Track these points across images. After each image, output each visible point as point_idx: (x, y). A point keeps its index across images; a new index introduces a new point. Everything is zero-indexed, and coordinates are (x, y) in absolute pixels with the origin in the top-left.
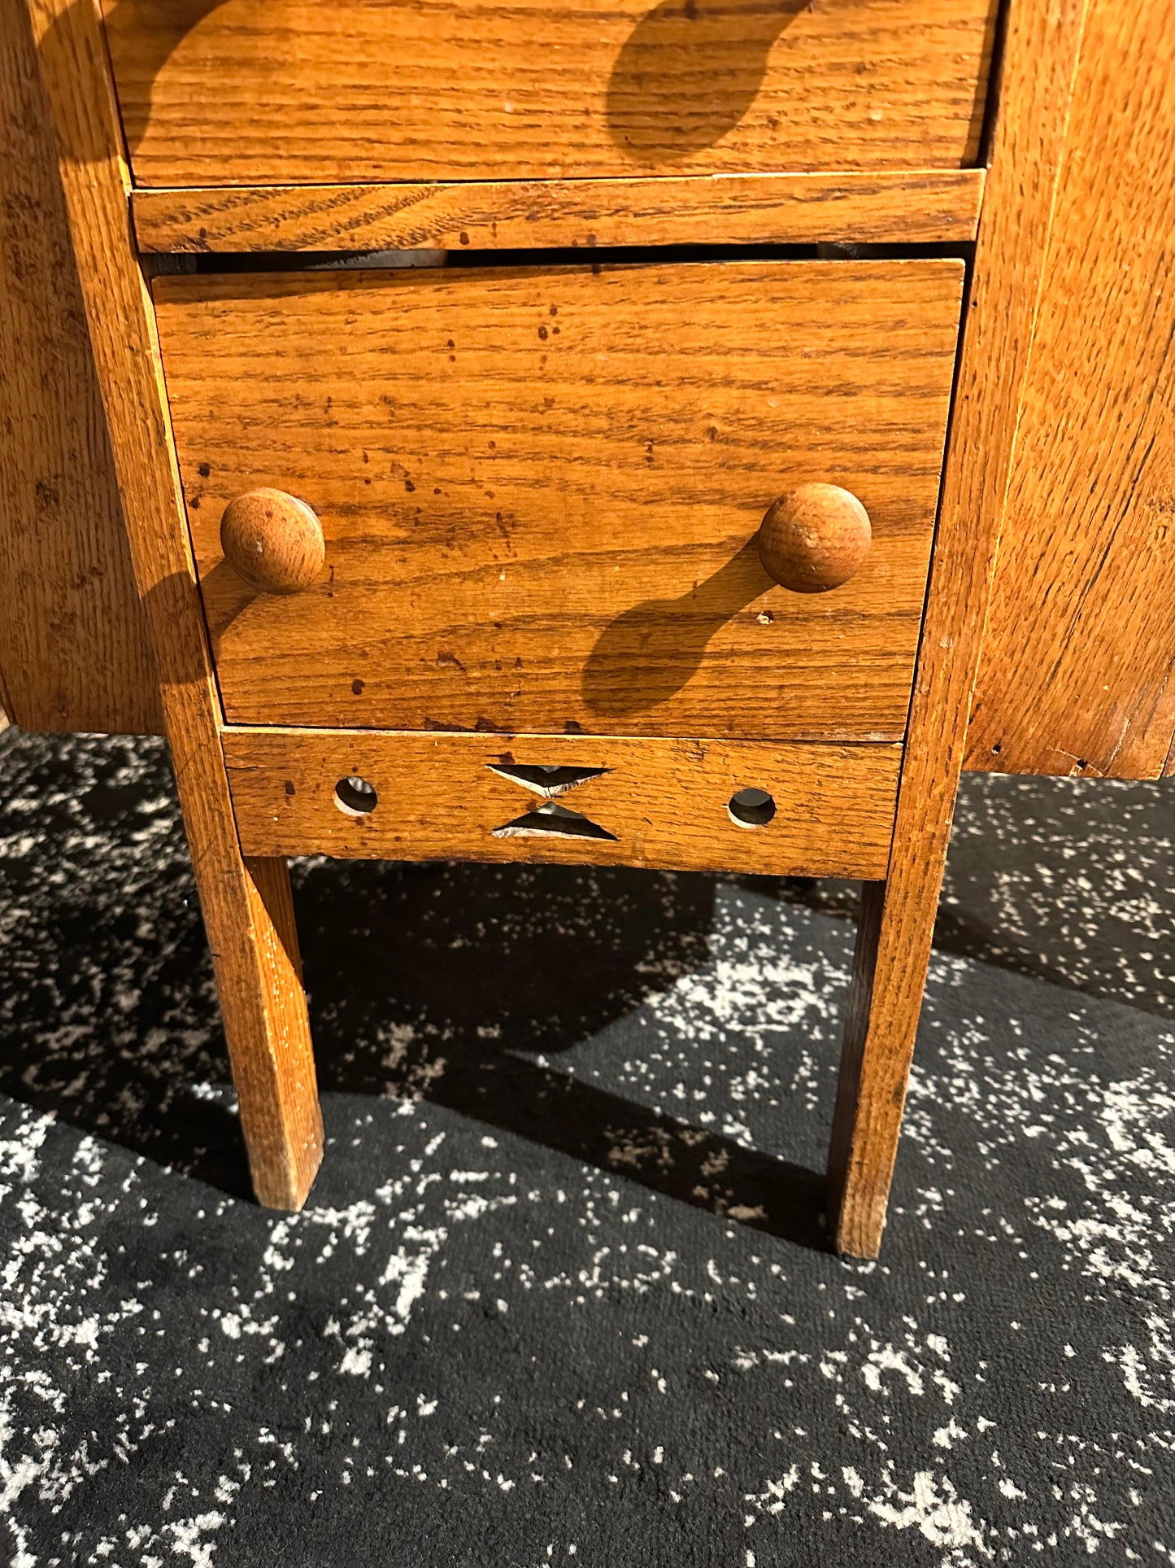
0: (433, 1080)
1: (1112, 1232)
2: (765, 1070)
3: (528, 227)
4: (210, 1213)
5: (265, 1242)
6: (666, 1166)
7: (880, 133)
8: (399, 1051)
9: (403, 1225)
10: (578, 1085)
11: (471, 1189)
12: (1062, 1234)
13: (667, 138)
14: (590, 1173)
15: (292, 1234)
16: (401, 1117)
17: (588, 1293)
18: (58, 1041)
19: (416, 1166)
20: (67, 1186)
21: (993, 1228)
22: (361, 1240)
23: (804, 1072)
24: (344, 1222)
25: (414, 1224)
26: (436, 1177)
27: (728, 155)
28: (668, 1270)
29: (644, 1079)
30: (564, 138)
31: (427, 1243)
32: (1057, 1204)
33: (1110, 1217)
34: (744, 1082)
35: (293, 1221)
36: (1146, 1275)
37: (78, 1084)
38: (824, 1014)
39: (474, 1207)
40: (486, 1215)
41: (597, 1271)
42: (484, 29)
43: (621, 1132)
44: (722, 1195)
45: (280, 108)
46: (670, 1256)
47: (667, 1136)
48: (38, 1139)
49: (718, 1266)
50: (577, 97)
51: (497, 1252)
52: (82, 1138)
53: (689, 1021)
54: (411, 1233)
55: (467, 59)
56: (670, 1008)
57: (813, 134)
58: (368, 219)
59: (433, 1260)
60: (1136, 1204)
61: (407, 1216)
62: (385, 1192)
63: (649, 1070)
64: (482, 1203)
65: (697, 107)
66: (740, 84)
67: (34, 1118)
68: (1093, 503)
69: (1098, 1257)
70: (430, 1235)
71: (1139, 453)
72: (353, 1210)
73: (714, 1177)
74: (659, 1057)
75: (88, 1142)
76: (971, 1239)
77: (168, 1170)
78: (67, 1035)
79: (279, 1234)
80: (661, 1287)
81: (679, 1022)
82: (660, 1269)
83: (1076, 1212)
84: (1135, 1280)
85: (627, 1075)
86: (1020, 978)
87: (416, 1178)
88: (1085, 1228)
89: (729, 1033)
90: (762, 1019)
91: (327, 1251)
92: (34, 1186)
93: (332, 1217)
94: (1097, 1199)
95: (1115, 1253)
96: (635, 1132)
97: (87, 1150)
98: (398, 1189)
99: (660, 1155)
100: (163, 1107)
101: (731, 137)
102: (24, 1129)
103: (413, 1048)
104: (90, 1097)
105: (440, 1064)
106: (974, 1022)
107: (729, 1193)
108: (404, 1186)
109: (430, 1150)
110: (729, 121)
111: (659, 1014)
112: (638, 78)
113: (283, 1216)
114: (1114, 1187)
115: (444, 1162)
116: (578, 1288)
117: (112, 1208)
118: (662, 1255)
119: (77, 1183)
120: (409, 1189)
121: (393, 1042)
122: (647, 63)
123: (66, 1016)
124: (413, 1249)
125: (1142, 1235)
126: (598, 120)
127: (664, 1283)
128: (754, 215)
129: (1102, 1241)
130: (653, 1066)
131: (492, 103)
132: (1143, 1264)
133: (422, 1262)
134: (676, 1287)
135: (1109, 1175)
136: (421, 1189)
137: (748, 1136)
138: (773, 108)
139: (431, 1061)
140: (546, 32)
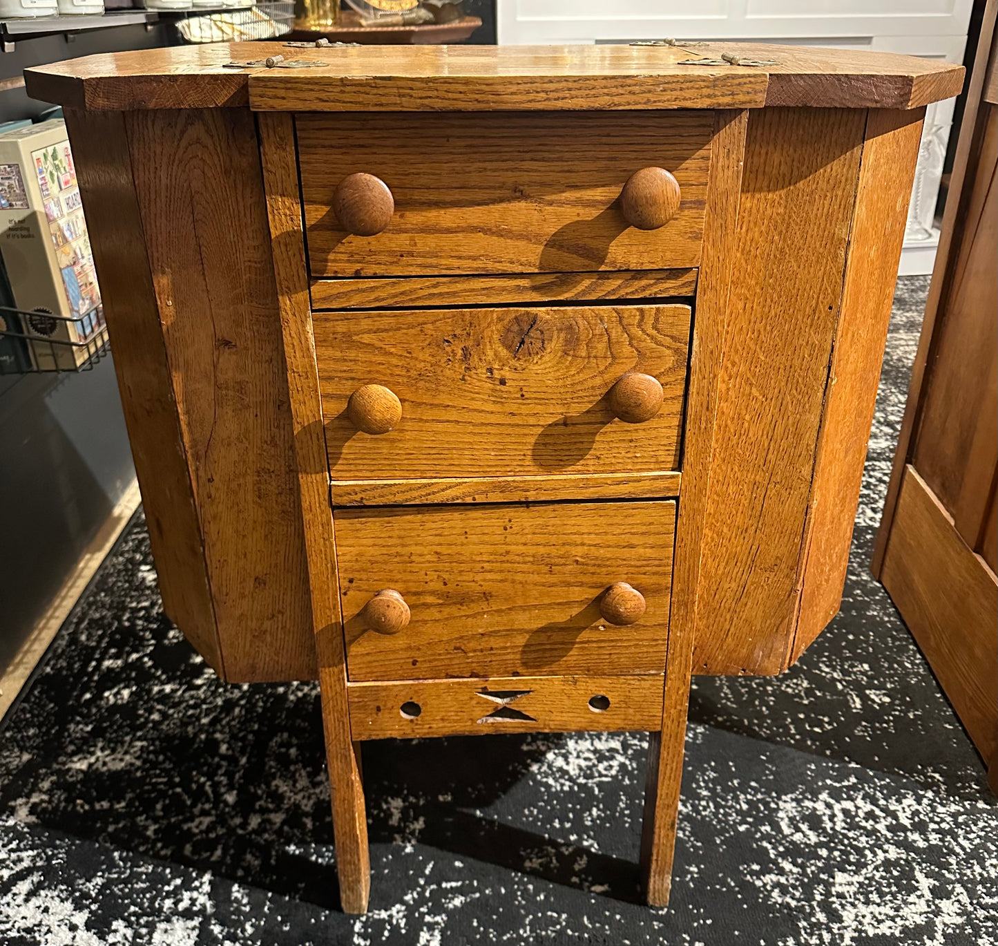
0: (420, 831)
1: (783, 880)
2: (601, 806)
3: (501, 495)
4: (318, 919)
5: (352, 933)
6: (555, 867)
7: (640, 460)
8: (397, 816)
9: (422, 915)
10: (500, 825)
11: (454, 891)
12: (759, 883)
13: (557, 463)
14: (516, 876)
15: (365, 925)
16: (408, 855)
17: (526, 940)
18: (197, 827)
19: (422, 882)
20: (233, 913)
21: (724, 884)
22: (402, 925)
23: (622, 805)
24: (391, 916)
25: (428, 913)
26: (433, 887)
27: (580, 468)
28: (564, 924)
29: (536, 819)
30: (515, 463)
31: (437, 923)
32: (756, 867)
33: (781, 872)
34: (590, 815)
35: (364, 919)
36: (799, 900)
37: (219, 852)
38: (630, 768)
39: (458, 901)
40: (464, 905)
41: (528, 928)
42: (484, 429)
43: (529, 851)
44: (586, 880)
45: (398, 454)
46: (564, 916)
47: (553, 851)
48: (206, 888)
49: (588, 919)
50: (521, 450)
51: (475, 924)
52: (233, 885)
53: (556, 780)
54: (428, 919)
55: (477, 439)
56: (545, 772)
57: (613, 461)
58: (434, 493)
59: (443, 932)
60: (795, 864)
61: (424, 910)
62: (408, 898)
63: (538, 813)
64: (462, 898)
65: (567, 453)
66: (585, 446)
67: (200, 876)
68: (736, 570)
69: (776, 893)
70: (438, 919)
71: (754, 551)
72: (394, 910)
73: (581, 871)
74: (542, 804)
75: (236, 887)
76: (713, 890)
77: (287, 898)
78: (201, 823)
79: (358, 927)
80: (561, 933)
81: (551, 781)
82: (560, 923)
83: (765, 871)
84: (793, 903)
85: (527, 817)
86: (733, 735)
87: (424, 890)
88: (770, 878)
89: (579, 785)
90: (596, 774)
91: (386, 933)
92: (214, 915)
93: (384, 915)
94: (775, 863)
95: (784, 890)
96: (536, 850)
97: (236, 891)
98: (415, 895)
99: (551, 862)
100: (273, 862)
101: (582, 462)
102: (197, 883)
103: (404, 811)
104: (228, 860)
105: (422, 820)
106: (710, 766)
107: (590, 879)
108: (418, 893)
109: (427, 872)
110: (582, 457)
111: (539, 777)
112: (545, 444)
113: (358, 917)
114: (783, 855)
115: (437, 878)
116: (521, 938)
117: (262, 923)
118: (560, 916)
119: (238, 912)
120: (421, 894)
121: (393, 810)
122: (547, 440)
123: (196, 811)
124: (431, 927)
125: (797, 879)
126: (529, 457)
127: (563, 931)
128: (592, 490)
129: (777, 885)
130: (540, 810)
131: (486, 452)
132: (797, 894)
133: (437, 933)
134: (569, 932)
135: (781, 849)
136: (427, 894)
137: (596, 846)
138: (598, 453)
139: (416, 819)
140: (510, 430)
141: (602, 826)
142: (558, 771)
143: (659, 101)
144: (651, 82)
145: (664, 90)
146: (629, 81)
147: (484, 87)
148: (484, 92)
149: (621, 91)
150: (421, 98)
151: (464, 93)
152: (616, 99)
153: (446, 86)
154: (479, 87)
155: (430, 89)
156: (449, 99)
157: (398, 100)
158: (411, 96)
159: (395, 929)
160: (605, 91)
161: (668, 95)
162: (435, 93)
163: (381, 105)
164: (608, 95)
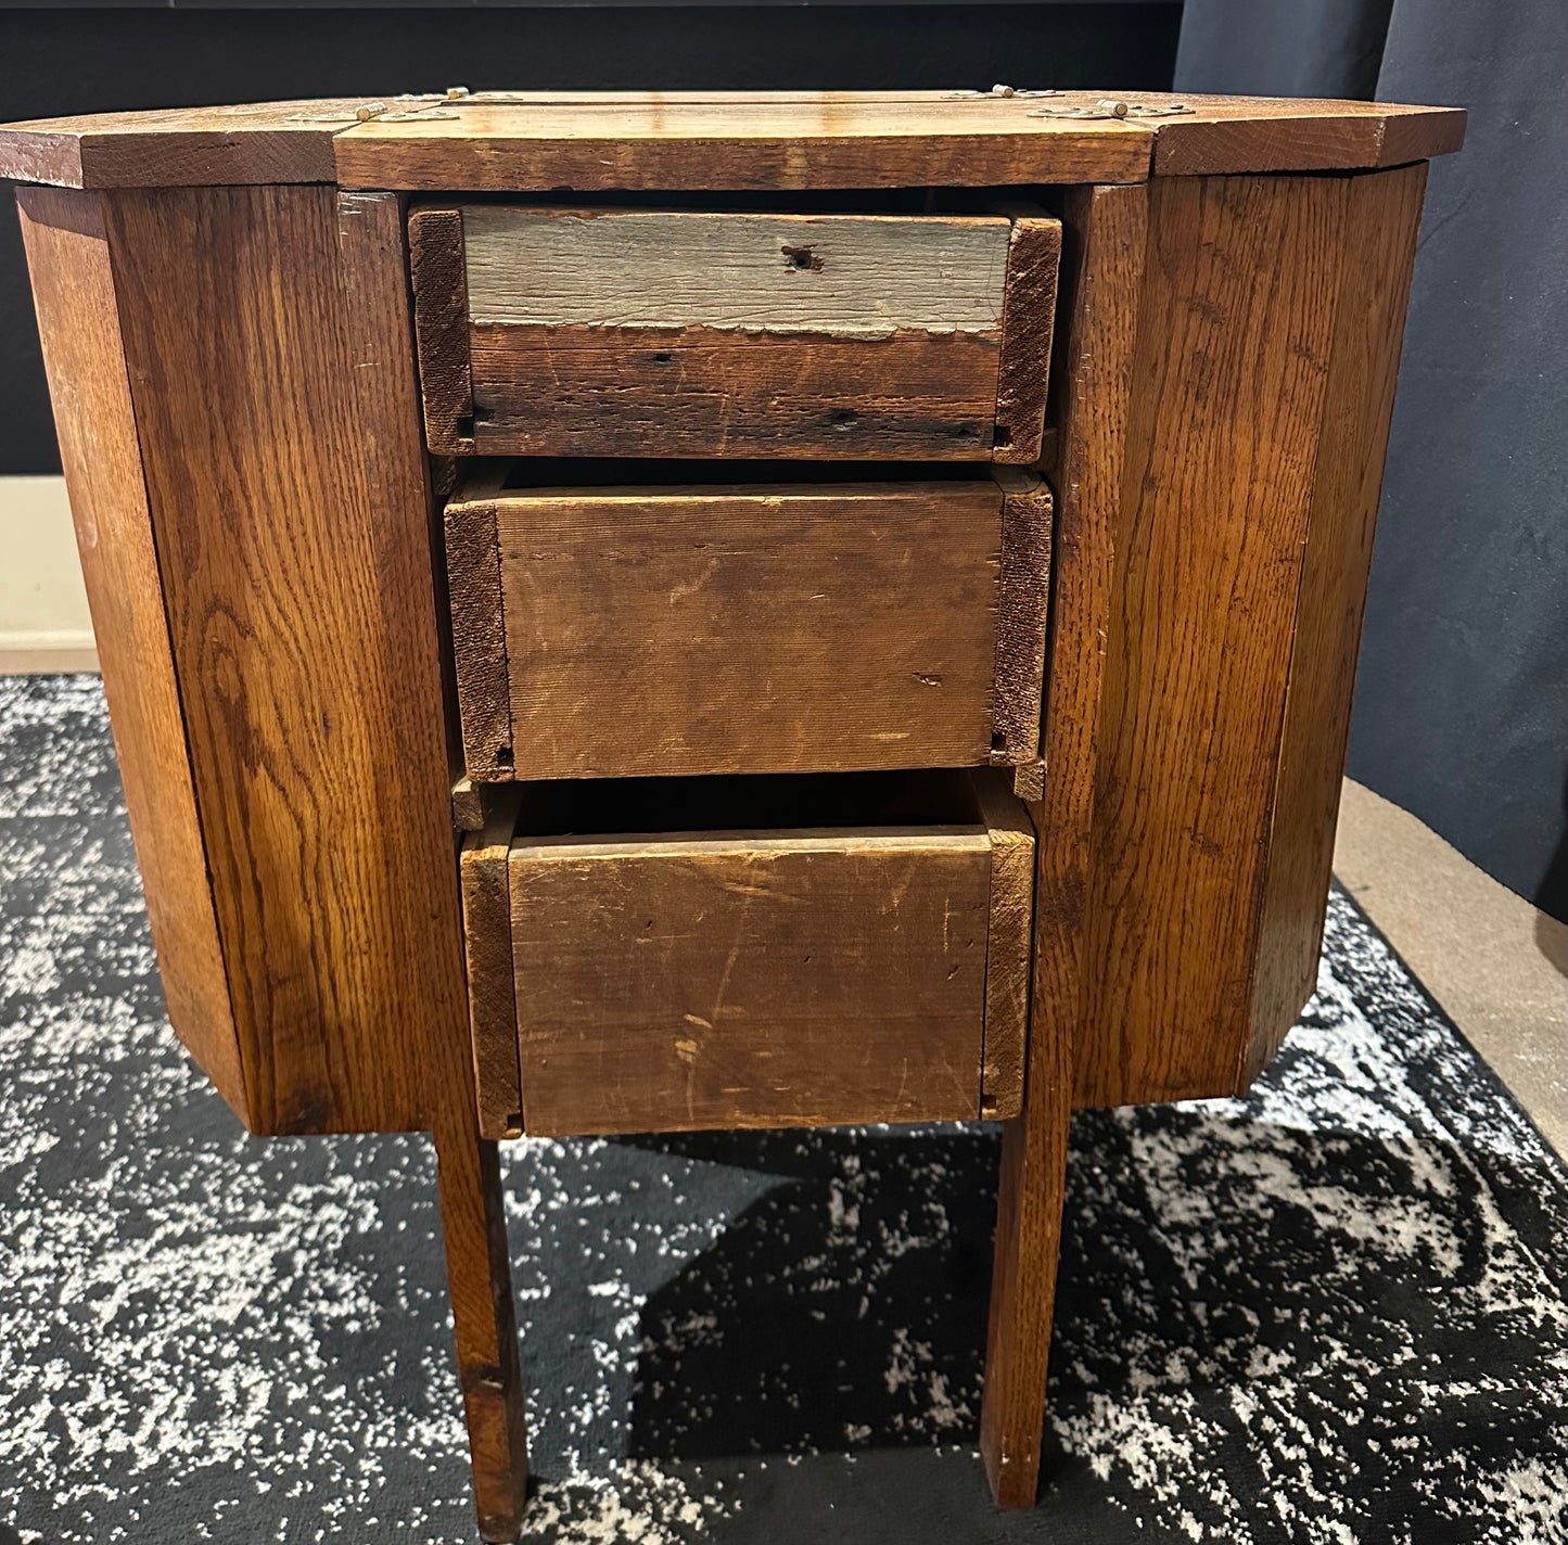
141: (580, 1388)
142: (643, 1503)
159: (893, 1225)
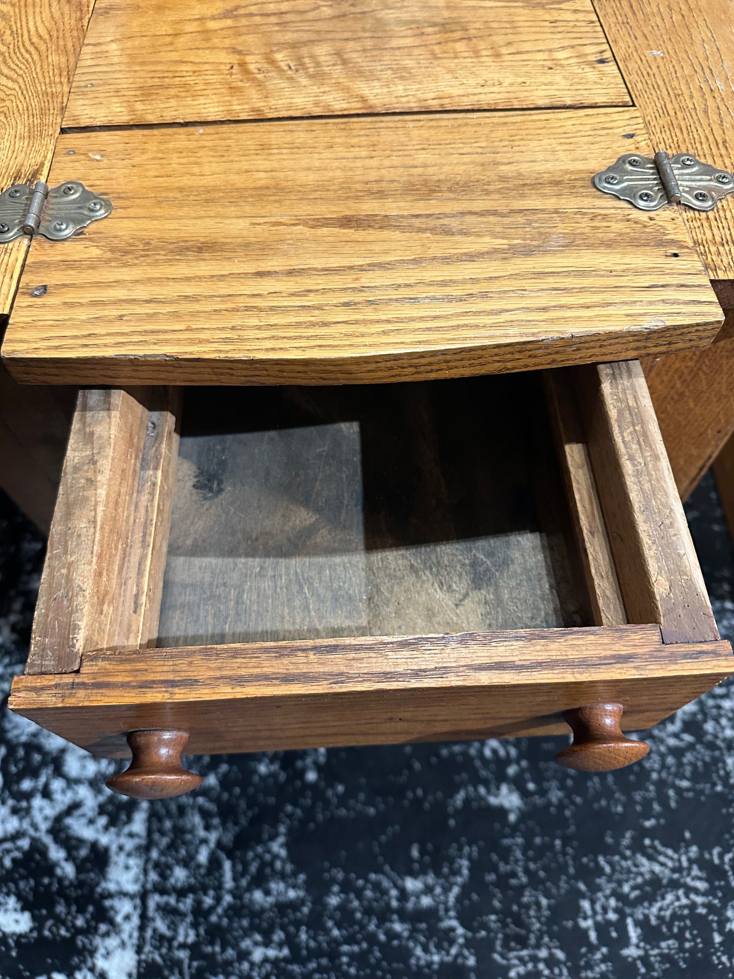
143: (568, 360)
144: (561, 343)
145: (578, 349)
146: (530, 346)
147: (330, 368)
148: (331, 372)
149: (517, 356)
150: (245, 376)
151: (305, 372)
152: (509, 365)
153: (278, 367)
154: (322, 368)
155: (256, 369)
156: (284, 377)
157: (214, 377)
158: (232, 375)
160: (497, 358)
161: (582, 353)
162: (265, 372)
163: (193, 381)
164: (499, 361)
